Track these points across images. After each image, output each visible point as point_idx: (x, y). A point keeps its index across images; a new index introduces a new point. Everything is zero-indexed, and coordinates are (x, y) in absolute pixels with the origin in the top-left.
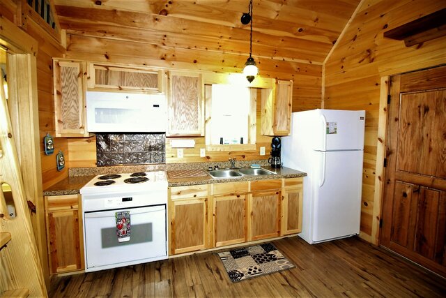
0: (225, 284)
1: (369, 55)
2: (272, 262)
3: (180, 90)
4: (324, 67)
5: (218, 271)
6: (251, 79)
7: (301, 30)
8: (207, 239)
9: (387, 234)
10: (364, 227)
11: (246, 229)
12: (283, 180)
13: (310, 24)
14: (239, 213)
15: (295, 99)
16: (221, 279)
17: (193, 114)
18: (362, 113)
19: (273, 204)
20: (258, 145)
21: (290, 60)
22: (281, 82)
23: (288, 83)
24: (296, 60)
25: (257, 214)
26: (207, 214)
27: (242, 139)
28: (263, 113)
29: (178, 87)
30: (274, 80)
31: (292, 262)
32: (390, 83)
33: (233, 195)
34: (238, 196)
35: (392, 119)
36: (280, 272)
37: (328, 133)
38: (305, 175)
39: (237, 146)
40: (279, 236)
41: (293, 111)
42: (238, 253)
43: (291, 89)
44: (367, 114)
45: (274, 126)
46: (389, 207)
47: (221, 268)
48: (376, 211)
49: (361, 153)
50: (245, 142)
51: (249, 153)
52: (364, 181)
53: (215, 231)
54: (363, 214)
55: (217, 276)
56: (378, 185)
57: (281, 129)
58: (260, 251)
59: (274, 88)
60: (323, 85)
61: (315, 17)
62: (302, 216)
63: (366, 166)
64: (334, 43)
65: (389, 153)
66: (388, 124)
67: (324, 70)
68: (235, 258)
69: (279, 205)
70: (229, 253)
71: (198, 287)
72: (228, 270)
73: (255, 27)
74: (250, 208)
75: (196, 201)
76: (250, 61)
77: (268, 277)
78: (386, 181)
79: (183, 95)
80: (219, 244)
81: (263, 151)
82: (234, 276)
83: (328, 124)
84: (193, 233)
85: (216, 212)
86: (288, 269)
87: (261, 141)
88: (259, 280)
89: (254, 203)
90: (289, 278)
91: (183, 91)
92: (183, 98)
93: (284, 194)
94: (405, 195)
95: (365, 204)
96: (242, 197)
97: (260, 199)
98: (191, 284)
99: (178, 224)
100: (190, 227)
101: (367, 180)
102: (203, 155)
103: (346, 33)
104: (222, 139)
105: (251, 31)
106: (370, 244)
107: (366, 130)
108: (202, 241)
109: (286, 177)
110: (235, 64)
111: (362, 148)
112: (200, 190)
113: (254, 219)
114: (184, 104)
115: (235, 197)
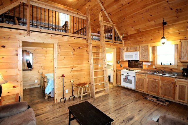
6: (163, 43)
14: (156, 86)
16: (142, 97)
17: (146, 55)
19: (171, 87)
22: (183, 41)
33: (154, 79)
42: (155, 97)
53: (148, 88)
59: (179, 44)
75: (142, 78)
76: (163, 37)
84: (141, 86)
85: (148, 82)
87: (181, 64)
89: (162, 84)
92: (143, 51)
93: (177, 84)
97: (165, 83)
99: (138, 82)
102: (154, 68)
109: (176, 78)
114: (143, 53)
115: (154, 80)
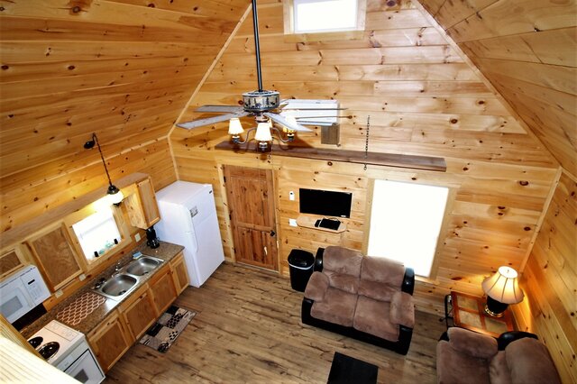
0: (160, 358)
1: (205, 144)
2: (181, 321)
4: (169, 139)
5: (149, 354)
7: (144, 129)
9: (239, 255)
10: (226, 254)
13: (152, 123)
14: (146, 307)
16: (155, 357)
19: (167, 283)
20: (132, 235)
21: (138, 147)
22: (141, 184)
23: (148, 180)
24: (143, 145)
25: (158, 296)
26: (122, 328)
27: (115, 240)
30: (135, 186)
31: (193, 311)
32: (223, 169)
33: (136, 300)
34: (141, 297)
35: (229, 192)
36: (189, 324)
37: (192, 215)
38: (183, 248)
39: (114, 249)
40: (176, 295)
42: (153, 331)
44: (213, 186)
46: (237, 241)
47: (150, 350)
48: (231, 245)
50: (119, 241)
51: (126, 248)
53: (133, 332)
54: (224, 247)
55: (151, 358)
56: (229, 230)
57: (153, 221)
58: (168, 317)
60: (173, 155)
61: (156, 118)
62: (188, 273)
63: (219, 218)
64: (175, 122)
65: (231, 212)
66: (228, 194)
67: (169, 142)
68: (154, 336)
69: (172, 279)
70: (147, 336)
71: (144, 375)
72: (156, 348)
74: (153, 297)
75: (111, 326)
76: (112, 188)
77: (184, 333)
78: (233, 228)
81: (138, 238)
82: (162, 349)
85: (129, 320)
86: (193, 318)
87: (134, 230)
88: (180, 338)
90: (196, 324)
93: (173, 269)
94: (243, 234)
95: (224, 241)
96: (145, 295)
97: (157, 287)
98: (138, 377)
99: (103, 351)
100: (112, 346)
101: (221, 227)
102: (83, 278)
104: (96, 252)
106: (232, 264)
107: (215, 196)
108: (125, 345)
109: (171, 260)
112: (111, 317)
113: (157, 301)
115: (139, 300)
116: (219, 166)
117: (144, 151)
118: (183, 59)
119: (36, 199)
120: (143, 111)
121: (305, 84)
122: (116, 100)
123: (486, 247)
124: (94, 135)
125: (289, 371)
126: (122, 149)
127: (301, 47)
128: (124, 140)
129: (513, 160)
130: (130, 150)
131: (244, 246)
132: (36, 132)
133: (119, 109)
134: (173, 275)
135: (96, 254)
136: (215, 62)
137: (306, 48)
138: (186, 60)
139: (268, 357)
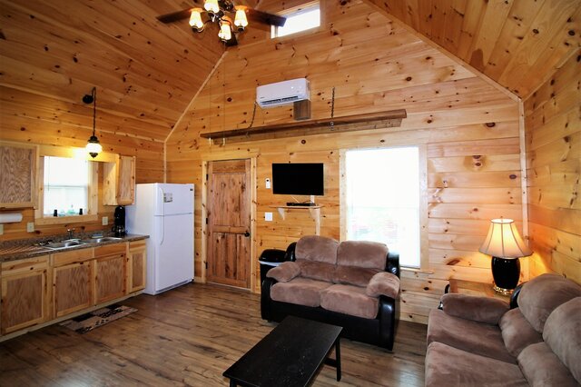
0: (74, 337)
1: (195, 144)
2: (118, 314)
3: (7, 161)
4: (165, 145)
5: (63, 333)
6: (94, 155)
7: (142, 115)
8: (45, 310)
9: (210, 272)
10: (197, 273)
11: (90, 293)
12: (128, 243)
13: (150, 111)
14: (83, 280)
15: (138, 171)
16: (69, 335)
17: (24, 186)
18: (192, 186)
19: (118, 267)
20: (100, 215)
21: (134, 136)
22: (125, 158)
23: (131, 158)
24: (138, 137)
25: (101, 277)
26: (46, 285)
27: (81, 210)
28: (105, 184)
29: (5, 158)
30: (118, 156)
32: (207, 166)
33: (75, 263)
34: (82, 263)
35: (209, 191)
36: (126, 316)
37: (165, 201)
38: (148, 237)
39: (75, 217)
40: (124, 295)
41: (137, 183)
42: (81, 319)
43: (134, 164)
44: (196, 186)
45: (118, 196)
46: (210, 251)
47: (66, 331)
48: (203, 258)
49: (193, 215)
50: (85, 213)
51: (89, 223)
52: (195, 237)
53: (56, 301)
54: (196, 262)
56: (204, 237)
57: (125, 200)
58: (106, 310)
59: (118, 163)
60: (165, 160)
61: (154, 108)
62: (146, 273)
63: (196, 225)
64: (172, 127)
65: (209, 214)
66: (207, 194)
67: (165, 147)
68: (79, 322)
69: (124, 266)
70: (72, 320)
72: (75, 329)
73: (99, 106)
74: (95, 273)
75: (34, 273)
76: (94, 139)
77: (115, 322)
78: (208, 234)
79: (12, 167)
80: (60, 314)
81: (105, 221)
82: (81, 330)
83: (165, 194)
84: (29, 307)
85: (57, 282)
86: (133, 313)
87: (104, 211)
89: (98, 268)
91: (12, 163)
92: (12, 169)
93: (129, 256)
94: (218, 241)
95: (197, 254)
96: (86, 264)
97: (105, 263)
99: (11, 301)
100: (25, 302)
101: (197, 235)
102: (31, 229)
103: (181, 123)
104: (56, 211)
105: (95, 110)
106: (201, 284)
107: (195, 198)
108: (40, 314)
109: (130, 241)
110: (73, 135)
111: (193, 212)
112: (38, 262)
113: (99, 283)
114: (13, 176)
115: (78, 265)
116: (204, 163)
117: (138, 143)
118: (184, 49)
119: (23, 129)
120: (143, 90)
121: (282, 74)
122: (120, 58)
123: (476, 210)
124: (95, 89)
125: (228, 356)
126: (118, 129)
127: (279, 46)
128: (121, 118)
129: (471, 103)
130: (124, 134)
131: (217, 257)
132: (47, 49)
133: (122, 72)
134: (128, 263)
135: (56, 214)
136: (213, 70)
137: (283, 46)
138: (186, 51)
139: (207, 344)
